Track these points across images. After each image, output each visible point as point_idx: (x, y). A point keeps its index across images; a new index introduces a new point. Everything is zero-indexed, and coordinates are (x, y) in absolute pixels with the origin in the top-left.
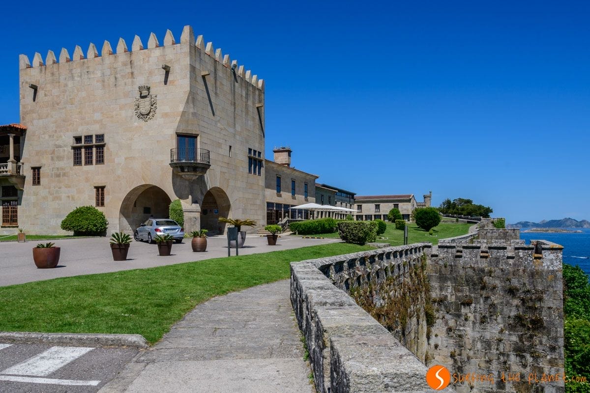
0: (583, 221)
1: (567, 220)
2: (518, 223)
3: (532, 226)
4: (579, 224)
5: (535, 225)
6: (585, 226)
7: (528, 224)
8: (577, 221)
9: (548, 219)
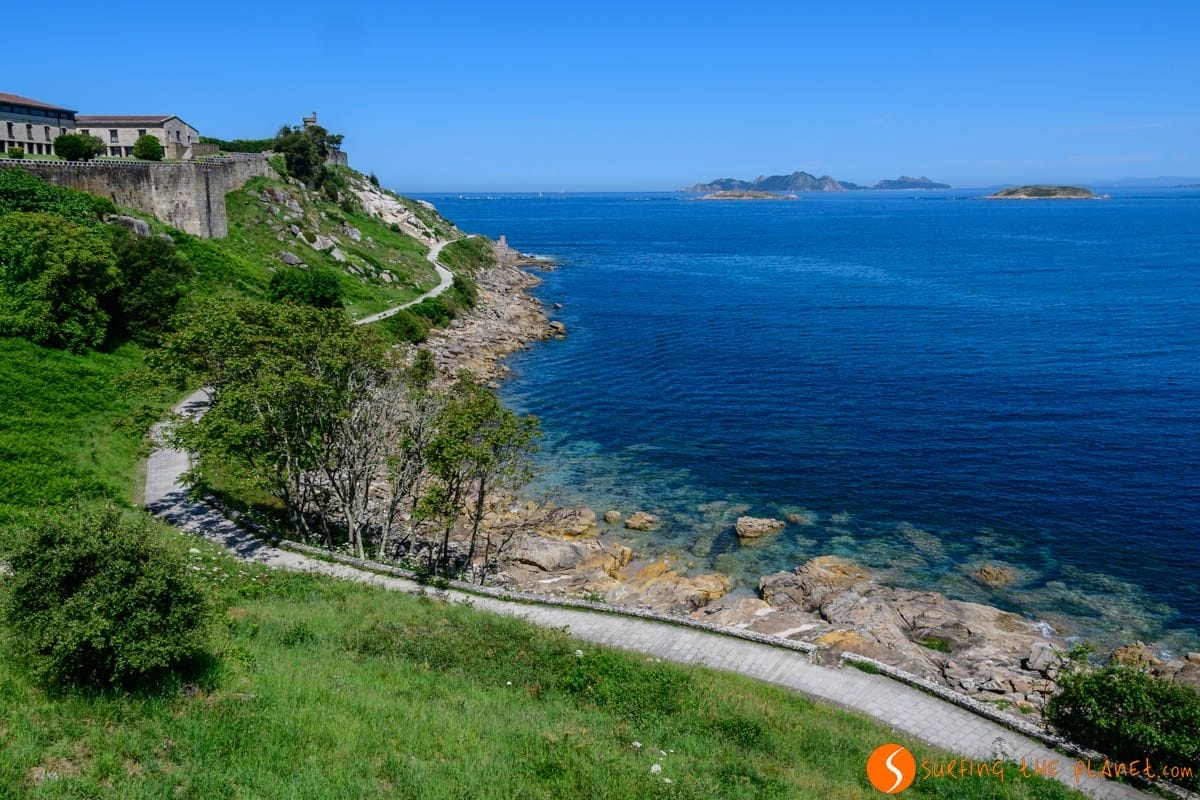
0: (825, 178)
1: (798, 175)
2: (715, 182)
3: (739, 187)
4: (816, 184)
5: (745, 186)
6: (827, 188)
7: (733, 183)
8: (813, 178)
9: (767, 174)
